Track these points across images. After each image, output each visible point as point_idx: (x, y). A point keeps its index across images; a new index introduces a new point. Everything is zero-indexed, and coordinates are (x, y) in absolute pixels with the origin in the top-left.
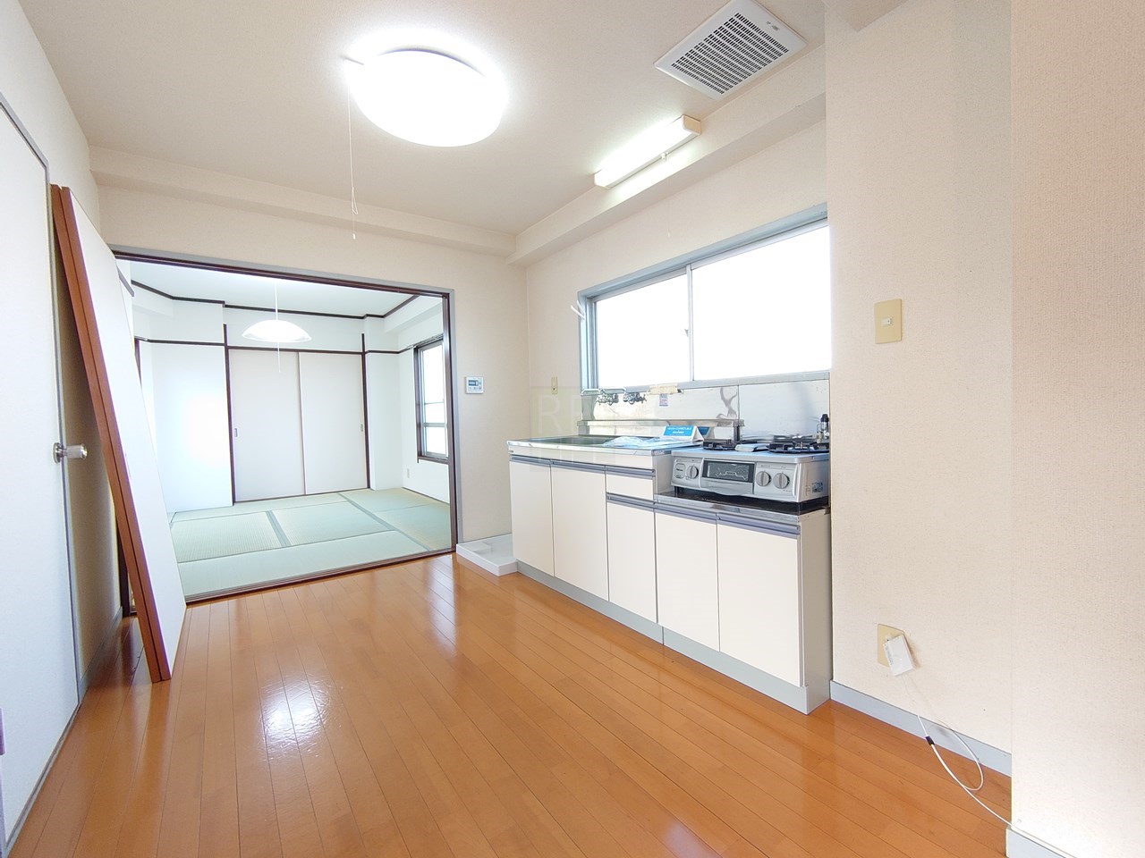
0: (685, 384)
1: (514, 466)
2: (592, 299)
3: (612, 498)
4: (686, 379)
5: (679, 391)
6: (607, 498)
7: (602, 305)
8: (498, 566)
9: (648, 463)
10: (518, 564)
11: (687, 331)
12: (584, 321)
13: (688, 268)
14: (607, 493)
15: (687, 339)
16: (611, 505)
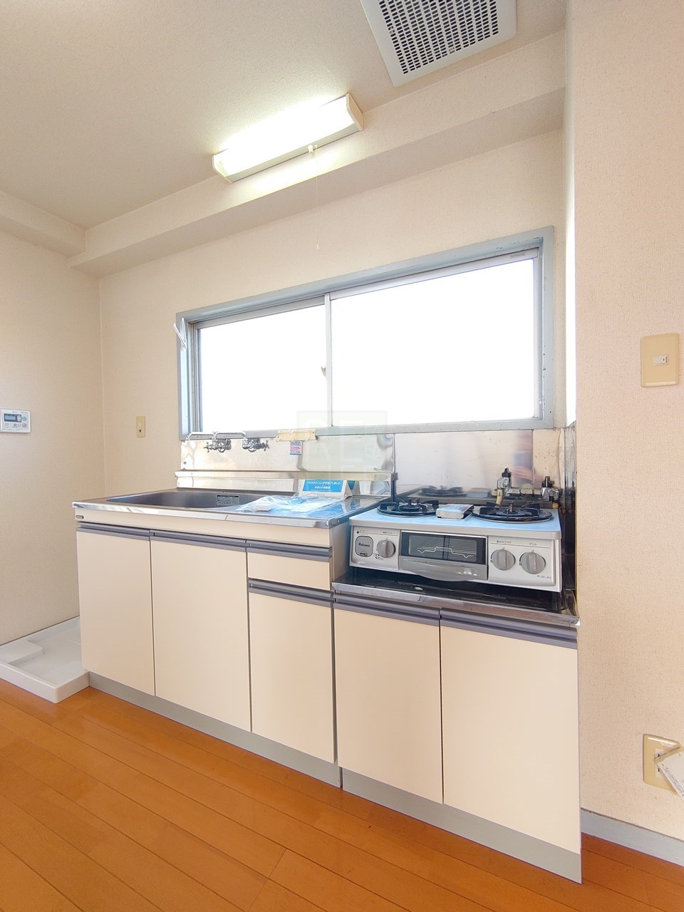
0: (323, 430)
1: (84, 538)
2: (195, 325)
3: (256, 585)
4: (323, 424)
5: (317, 438)
6: (249, 586)
7: (206, 333)
8: (54, 688)
9: (323, 539)
10: (89, 675)
11: (324, 370)
12: (185, 350)
13: (327, 298)
14: (249, 579)
15: (324, 378)
16: (256, 598)
